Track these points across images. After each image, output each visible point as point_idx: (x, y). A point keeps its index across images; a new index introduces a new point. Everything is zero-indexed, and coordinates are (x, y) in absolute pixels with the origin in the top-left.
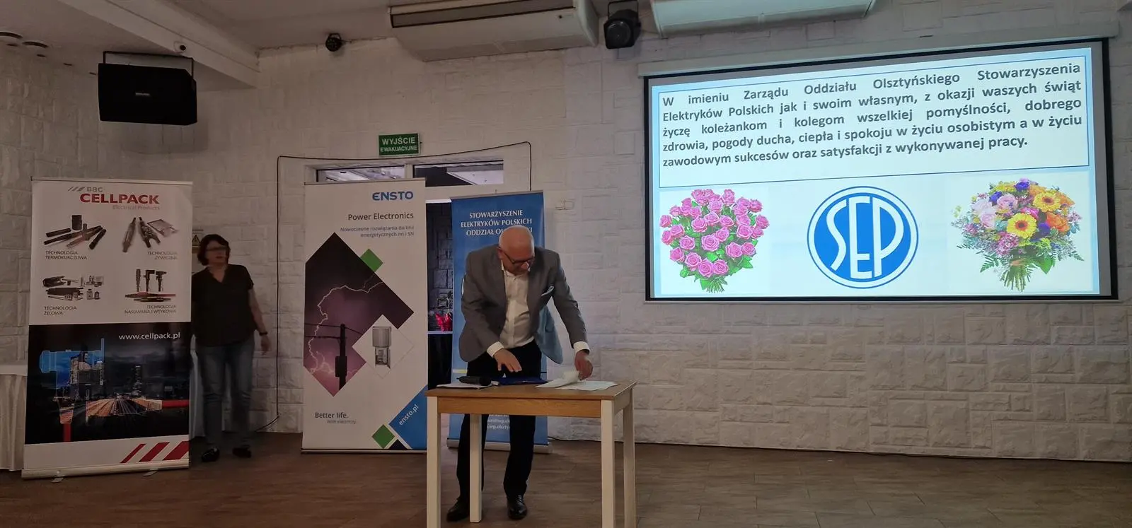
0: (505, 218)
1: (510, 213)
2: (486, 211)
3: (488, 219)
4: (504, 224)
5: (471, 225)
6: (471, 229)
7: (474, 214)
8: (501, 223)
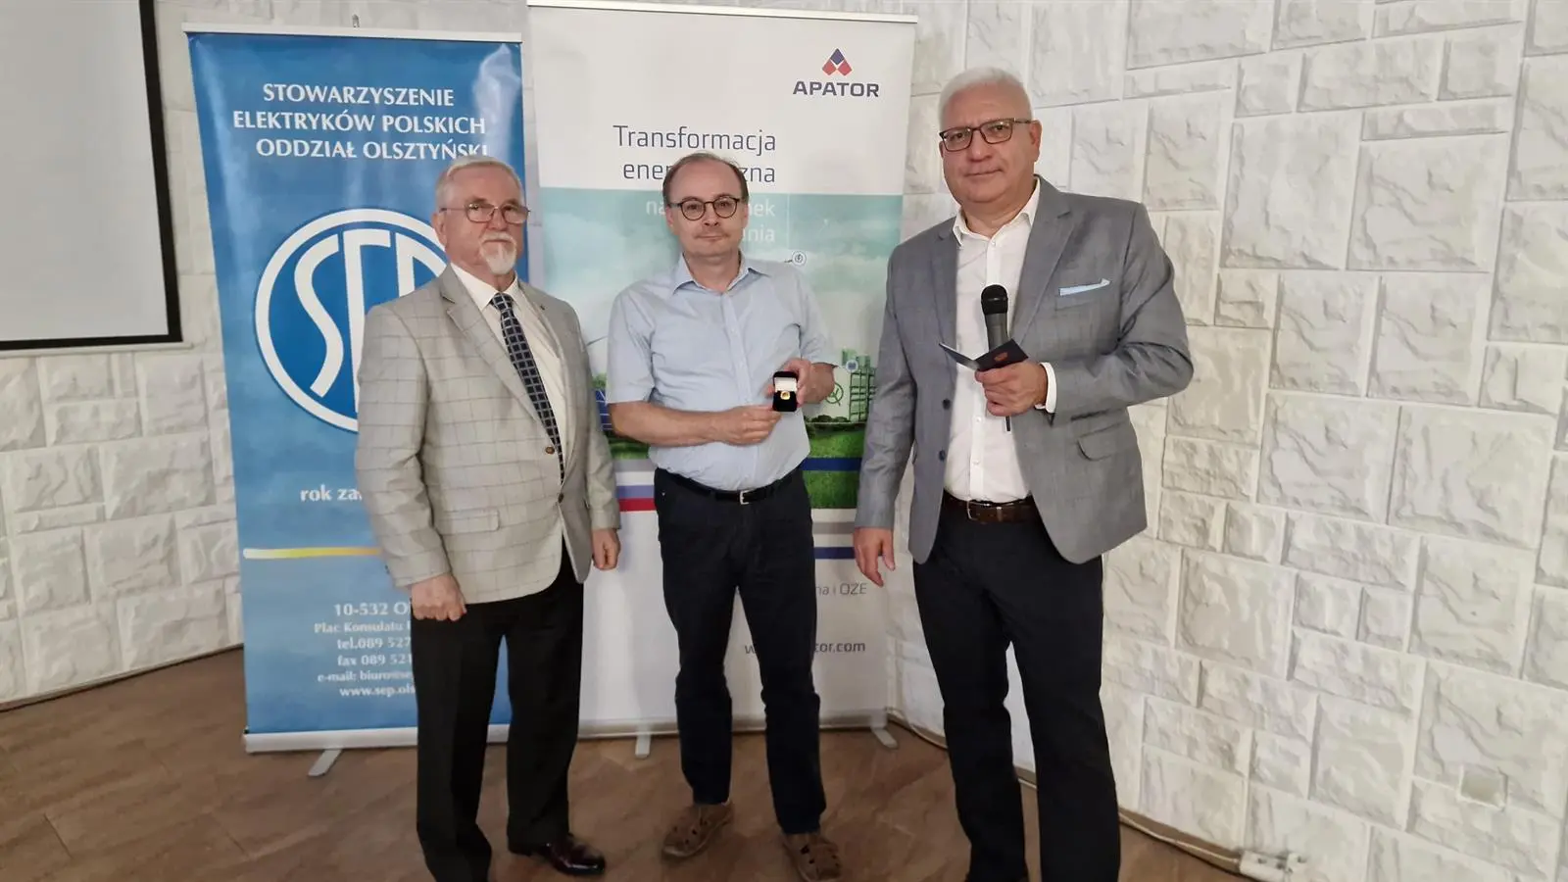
0: (395, 111)
1: (412, 96)
2: (326, 82)
3: (332, 108)
4: (392, 128)
5: (272, 121)
6: (274, 134)
7: (280, 87)
8: (378, 124)
